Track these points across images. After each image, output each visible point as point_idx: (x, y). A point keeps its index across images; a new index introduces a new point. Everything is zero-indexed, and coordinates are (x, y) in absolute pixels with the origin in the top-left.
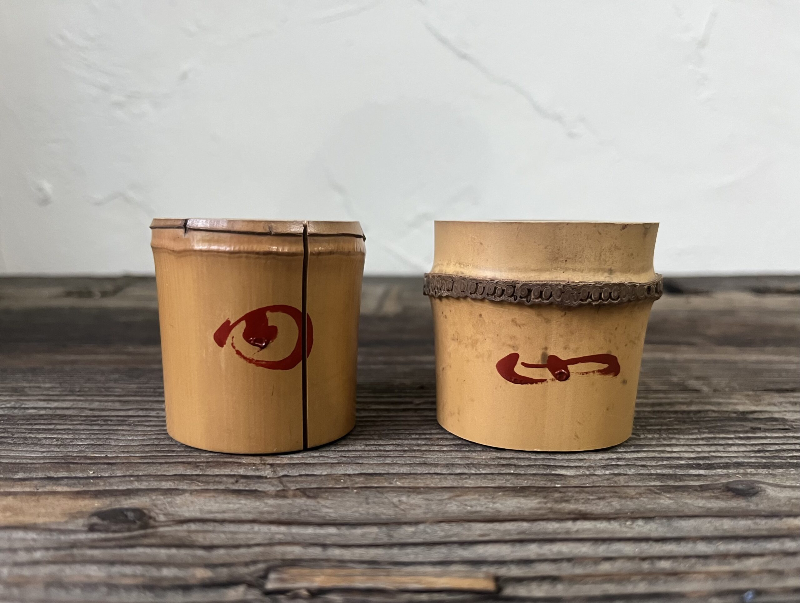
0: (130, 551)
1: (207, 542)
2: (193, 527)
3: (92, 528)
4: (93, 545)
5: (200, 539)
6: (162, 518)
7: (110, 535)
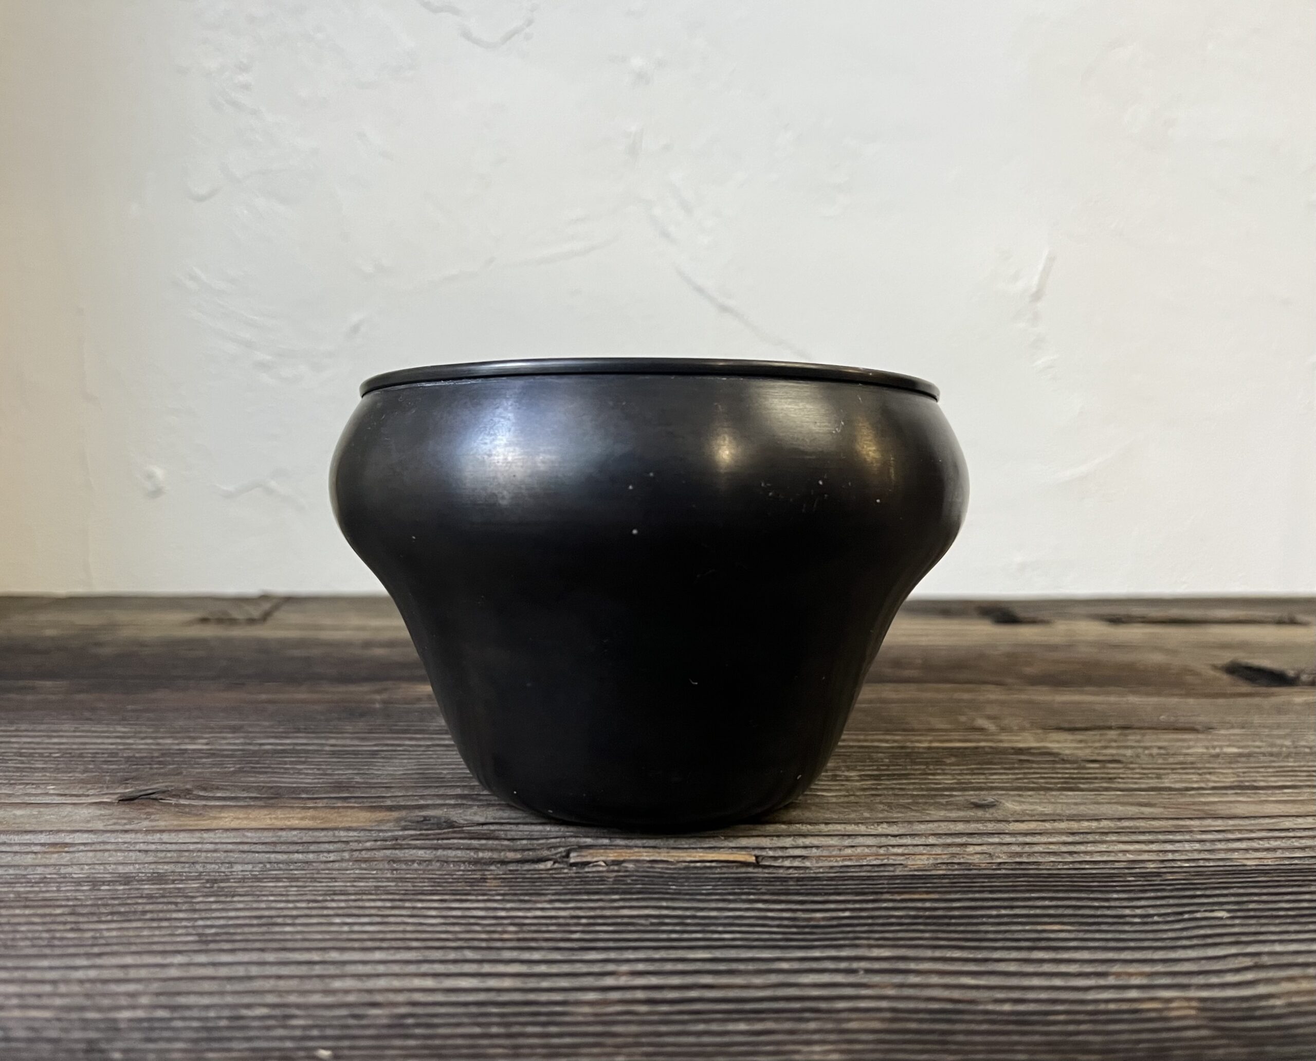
0: (445, 841)
1: (509, 837)
2: (492, 827)
3: (404, 829)
4: (414, 838)
6: (462, 822)
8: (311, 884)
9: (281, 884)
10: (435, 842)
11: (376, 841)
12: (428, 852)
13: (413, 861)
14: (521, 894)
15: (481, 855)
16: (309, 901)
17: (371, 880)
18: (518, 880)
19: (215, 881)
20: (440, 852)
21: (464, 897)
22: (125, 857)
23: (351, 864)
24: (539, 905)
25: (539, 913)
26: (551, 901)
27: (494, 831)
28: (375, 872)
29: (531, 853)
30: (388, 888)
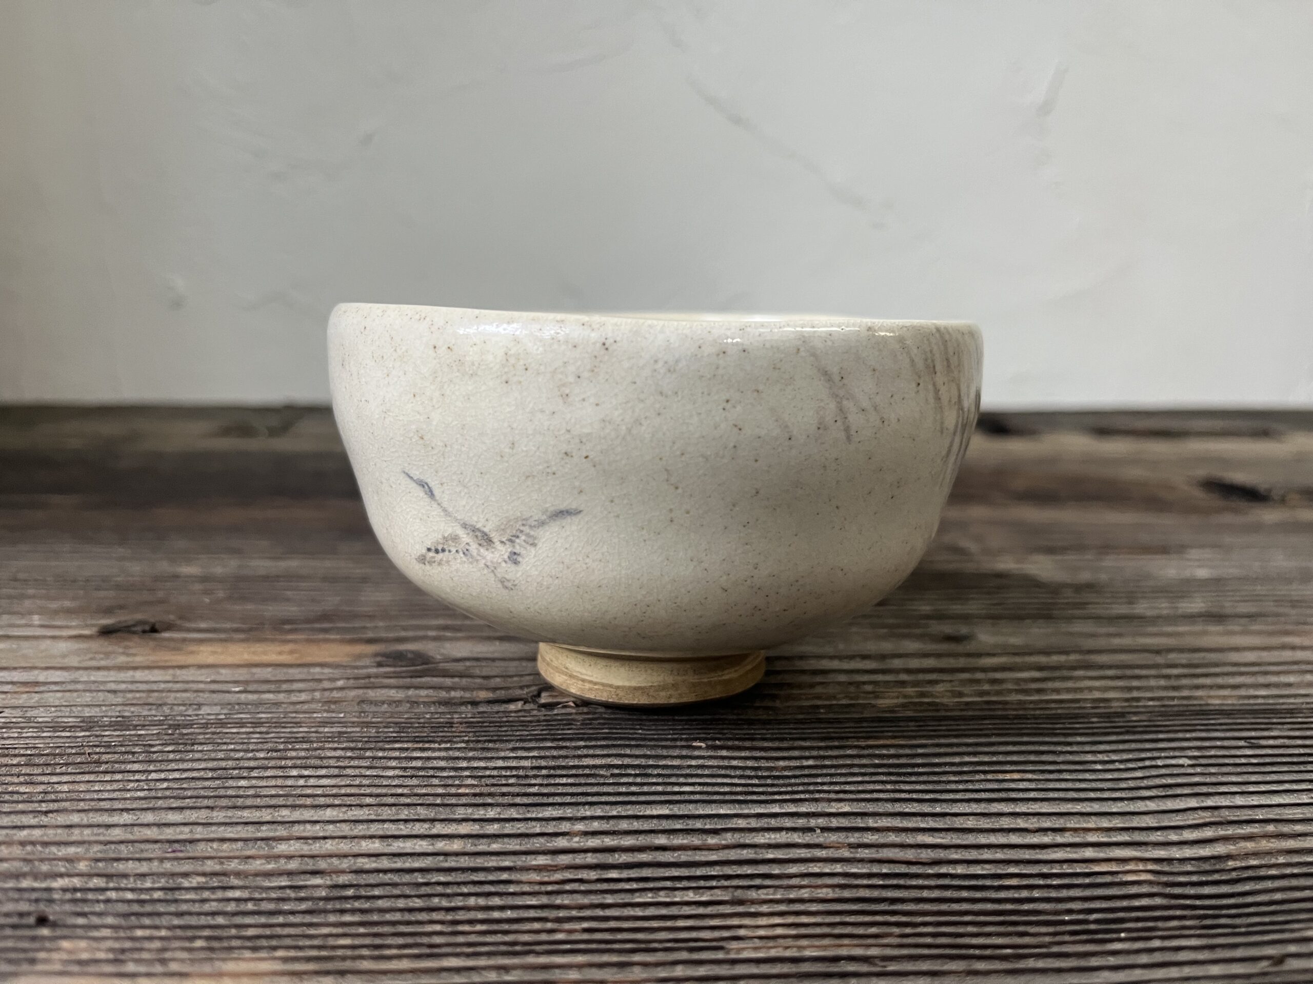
0: (419, 680)
1: (484, 673)
2: (468, 664)
3: (380, 665)
4: (387, 676)
5: (477, 672)
6: (439, 657)
7: (398, 669)
8: (274, 730)
9: (243, 730)
10: (408, 680)
11: (348, 679)
12: (400, 691)
13: (383, 702)
14: (485, 741)
15: (453, 694)
16: (269, 751)
17: (336, 725)
18: (485, 724)
19: (178, 726)
20: (411, 692)
21: (427, 745)
22: (93, 697)
23: (320, 705)
24: (502, 754)
25: (500, 763)
26: (514, 749)
27: (470, 667)
28: (342, 715)
29: (503, 692)
30: (352, 735)
